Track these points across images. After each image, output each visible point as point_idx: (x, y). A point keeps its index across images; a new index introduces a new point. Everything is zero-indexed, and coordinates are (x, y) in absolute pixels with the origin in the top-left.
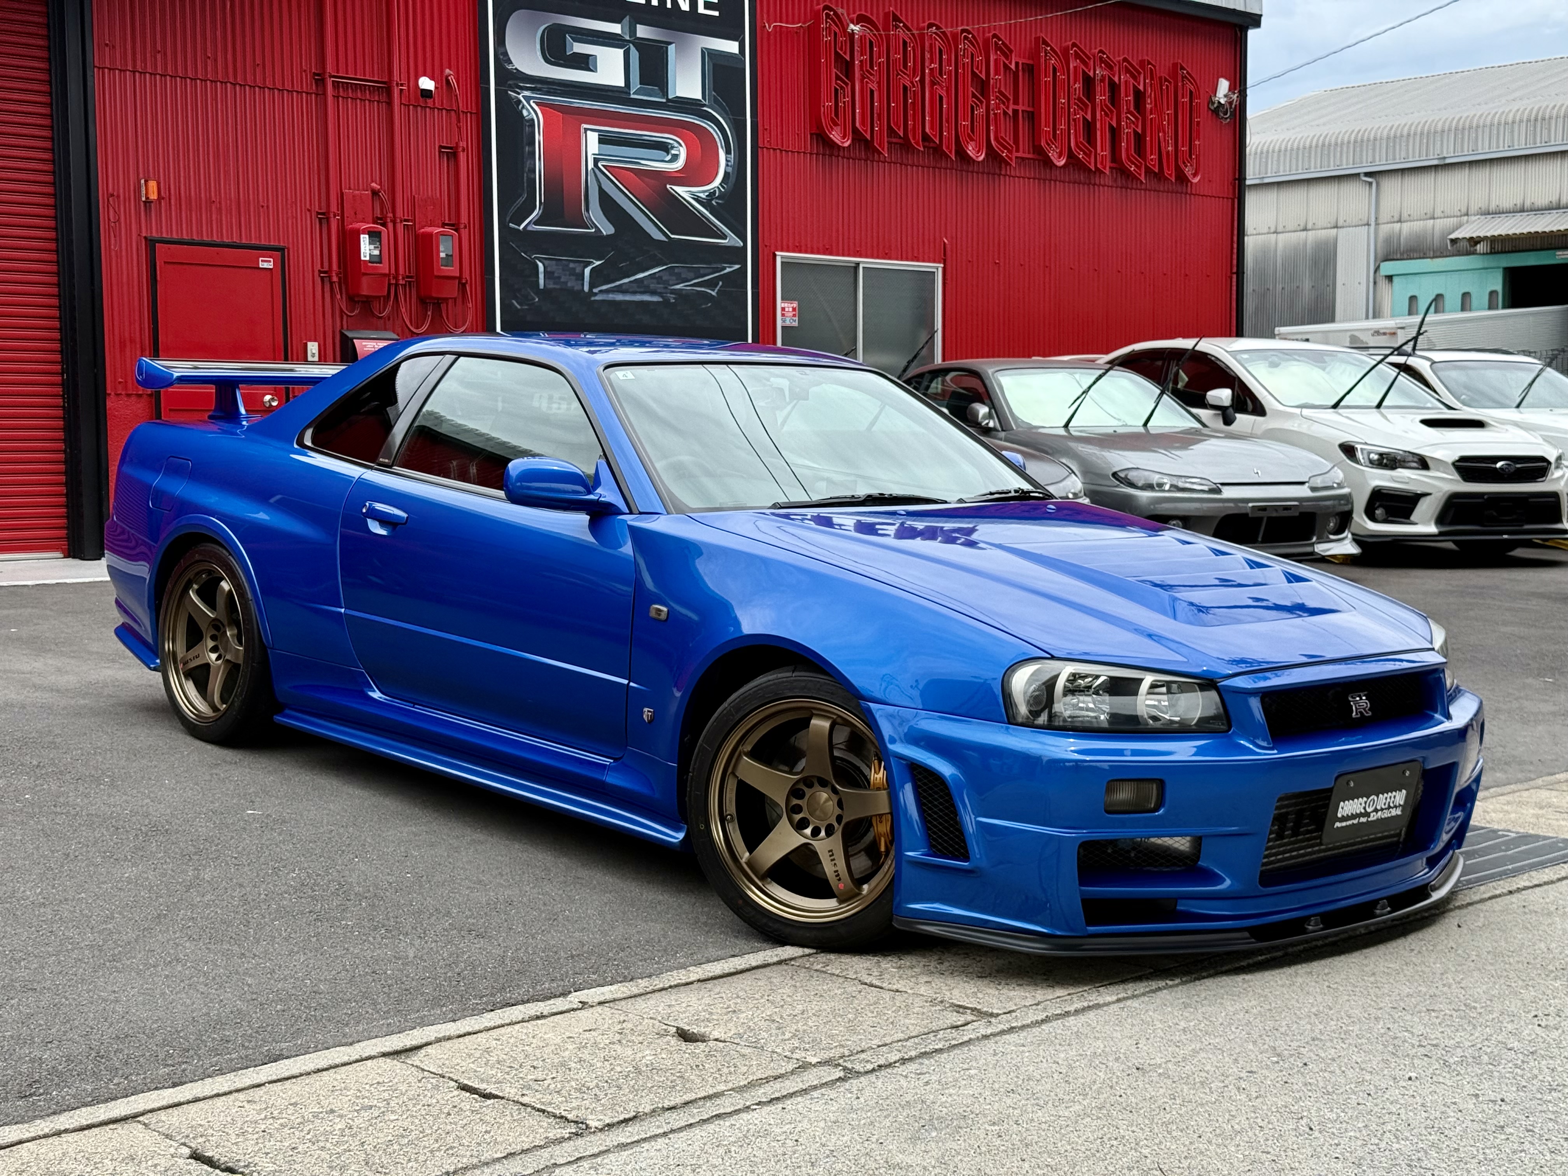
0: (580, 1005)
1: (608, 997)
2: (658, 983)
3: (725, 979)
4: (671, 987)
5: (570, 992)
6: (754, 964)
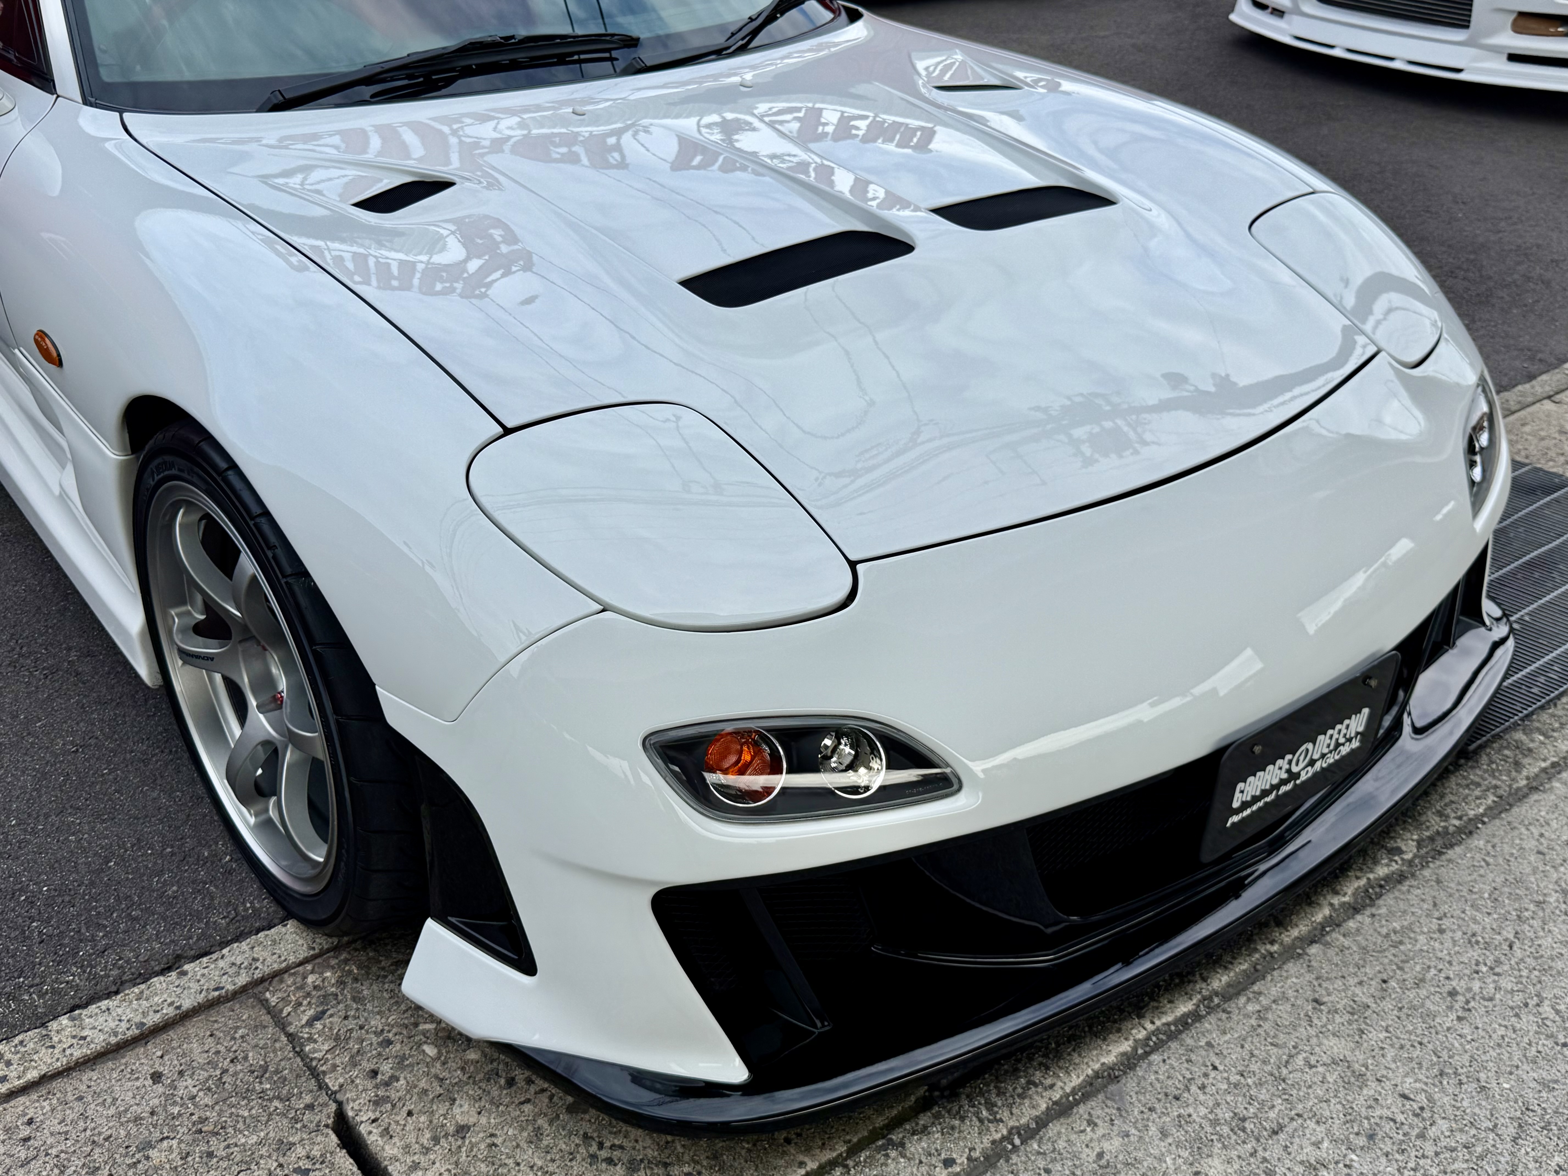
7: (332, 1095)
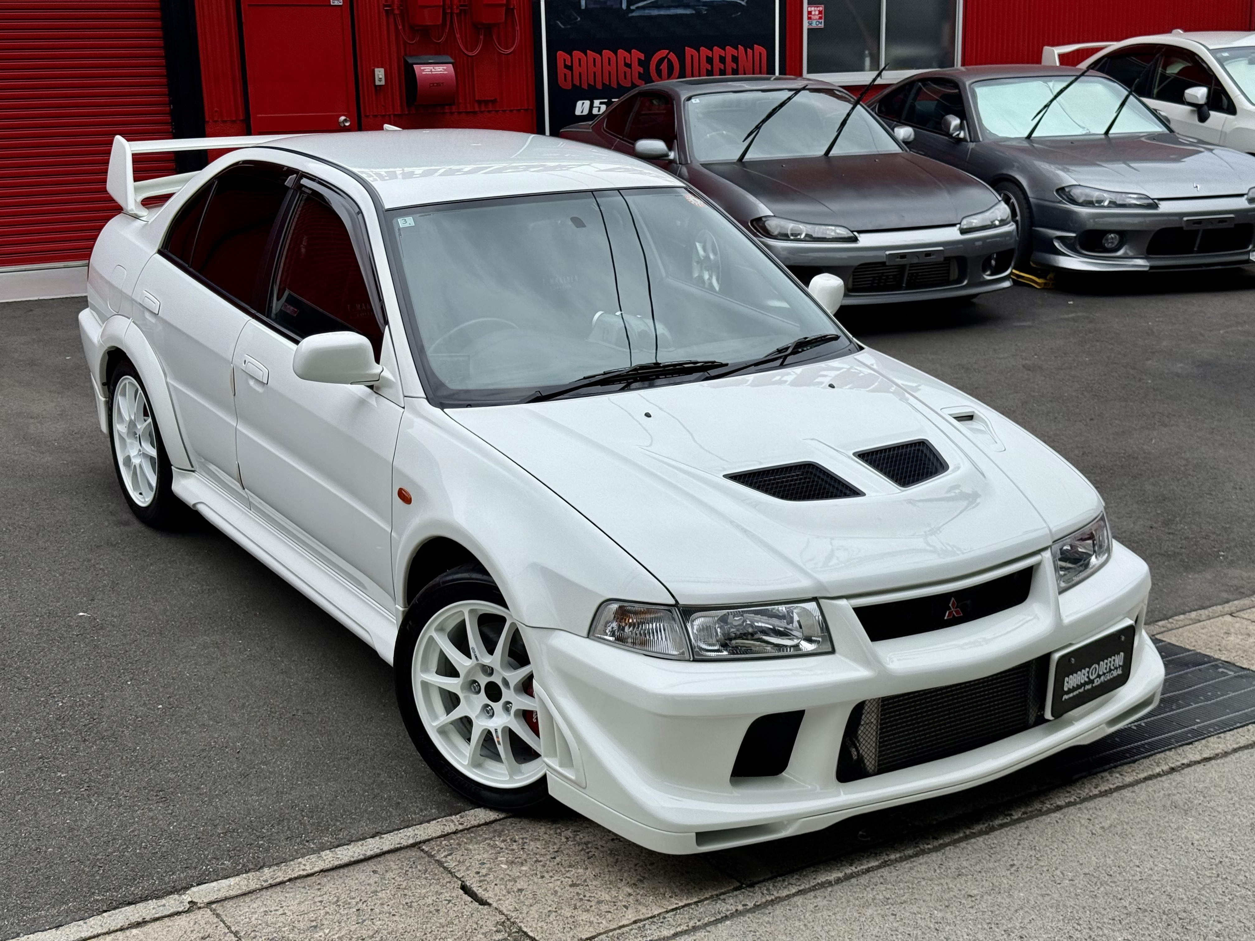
0: (188, 906)
1: (221, 895)
2: (281, 875)
3: (345, 870)
4: (290, 880)
5: (192, 886)
6: (386, 849)
7: (459, 879)
